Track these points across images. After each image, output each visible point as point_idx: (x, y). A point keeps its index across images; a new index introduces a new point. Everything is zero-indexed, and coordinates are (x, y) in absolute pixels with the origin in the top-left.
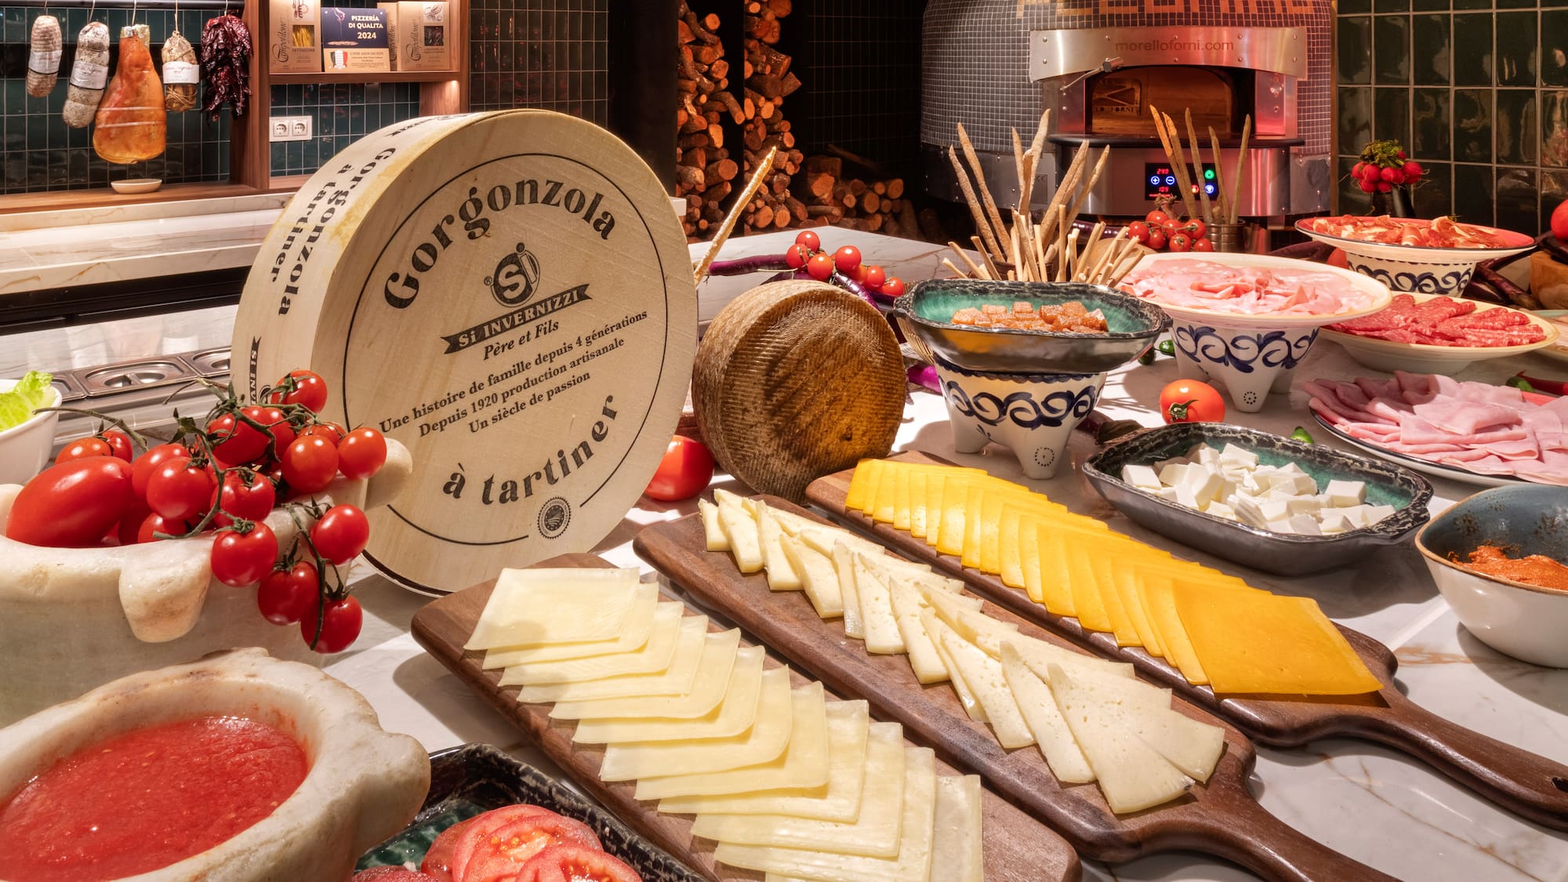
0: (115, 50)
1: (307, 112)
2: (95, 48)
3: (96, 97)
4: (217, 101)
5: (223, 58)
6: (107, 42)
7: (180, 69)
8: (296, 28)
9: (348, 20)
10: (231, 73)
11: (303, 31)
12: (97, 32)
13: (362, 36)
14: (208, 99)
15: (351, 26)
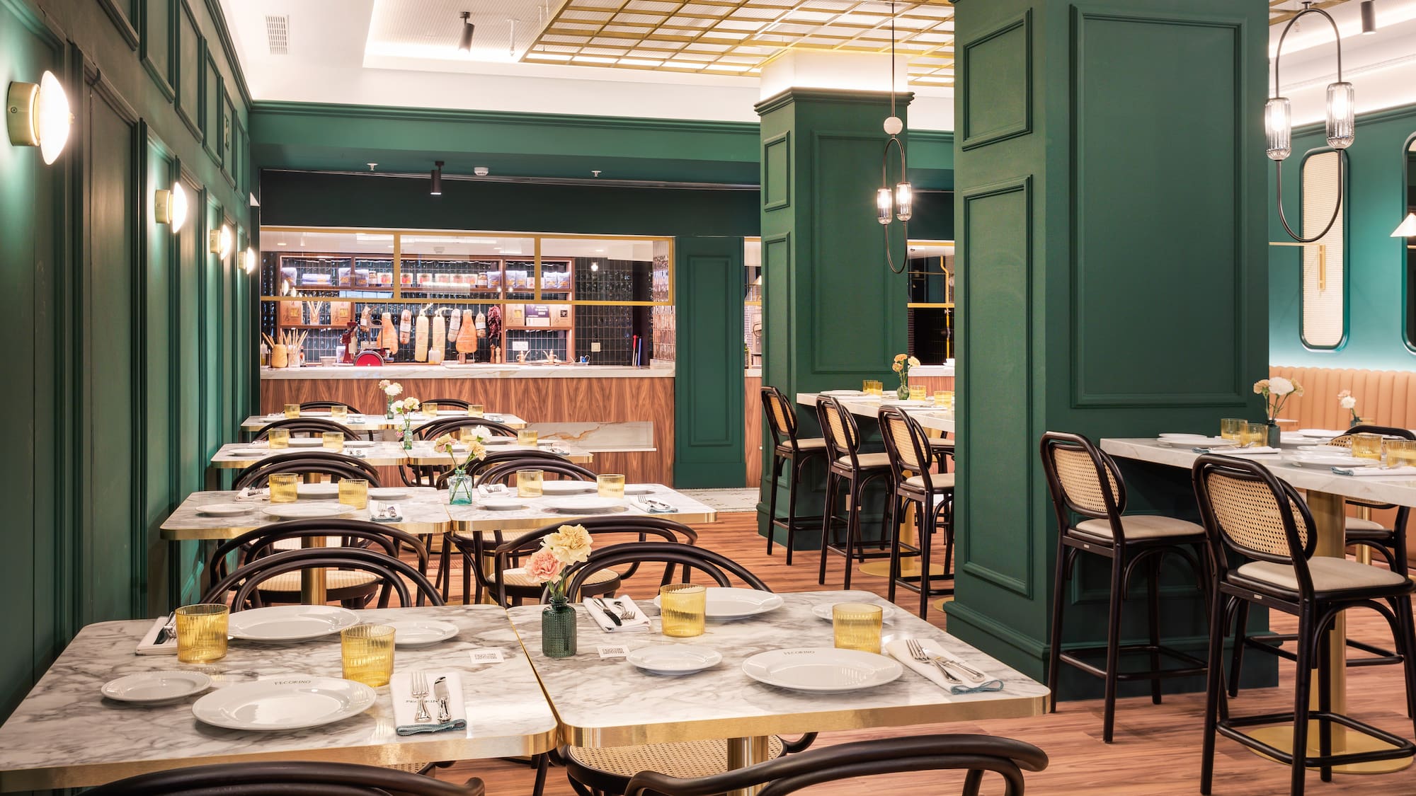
0: (462, 317)
1: (526, 340)
2: (456, 317)
3: (457, 332)
4: (492, 334)
5: (493, 321)
6: (459, 316)
7: (481, 325)
8: (516, 311)
9: (535, 308)
10: (496, 325)
11: (518, 312)
12: (456, 312)
13: (540, 313)
14: (489, 334)
15: (536, 310)
